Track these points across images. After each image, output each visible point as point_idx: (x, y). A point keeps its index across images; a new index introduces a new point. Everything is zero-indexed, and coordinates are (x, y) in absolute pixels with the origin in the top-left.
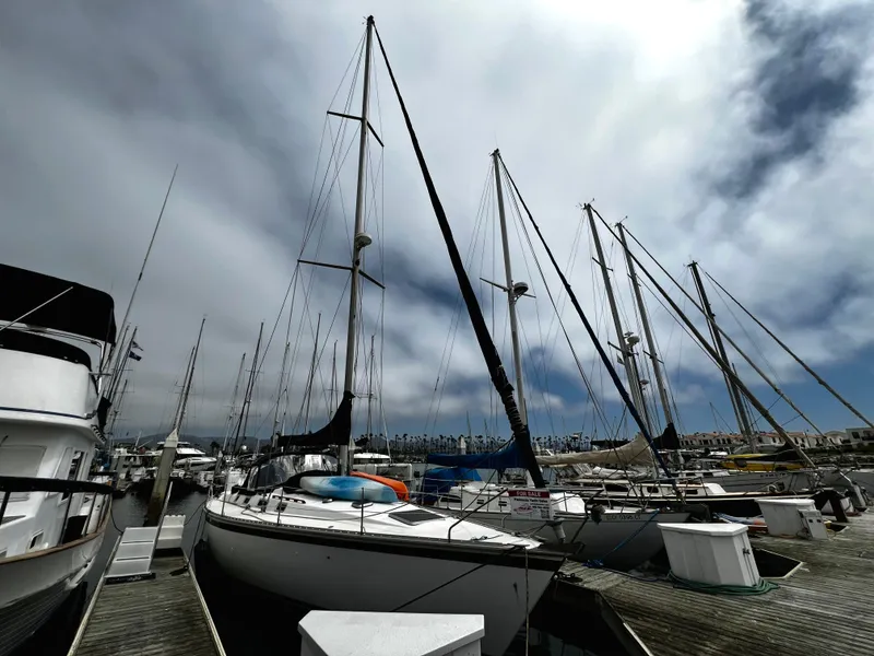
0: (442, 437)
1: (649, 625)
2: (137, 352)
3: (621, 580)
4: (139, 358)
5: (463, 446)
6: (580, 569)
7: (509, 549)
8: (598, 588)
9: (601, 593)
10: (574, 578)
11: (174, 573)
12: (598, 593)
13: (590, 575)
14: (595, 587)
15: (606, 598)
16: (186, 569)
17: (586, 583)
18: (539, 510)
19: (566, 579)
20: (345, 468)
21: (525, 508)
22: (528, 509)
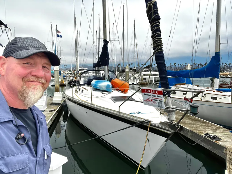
4: (61, 37)
5: (189, 68)
6: (226, 133)
7: (142, 121)
8: (228, 146)
9: (227, 149)
10: (215, 138)
11: (50, 111)
12: (226, 148)
13: (230, 138)
14: (226, 145)
15: (228, 152)
16: (55, 110)
17: (222, 141)
18: (157, 102)
19: (210, 137)
20: (107, 77)
21: (150, 100)
22: (151, 101)
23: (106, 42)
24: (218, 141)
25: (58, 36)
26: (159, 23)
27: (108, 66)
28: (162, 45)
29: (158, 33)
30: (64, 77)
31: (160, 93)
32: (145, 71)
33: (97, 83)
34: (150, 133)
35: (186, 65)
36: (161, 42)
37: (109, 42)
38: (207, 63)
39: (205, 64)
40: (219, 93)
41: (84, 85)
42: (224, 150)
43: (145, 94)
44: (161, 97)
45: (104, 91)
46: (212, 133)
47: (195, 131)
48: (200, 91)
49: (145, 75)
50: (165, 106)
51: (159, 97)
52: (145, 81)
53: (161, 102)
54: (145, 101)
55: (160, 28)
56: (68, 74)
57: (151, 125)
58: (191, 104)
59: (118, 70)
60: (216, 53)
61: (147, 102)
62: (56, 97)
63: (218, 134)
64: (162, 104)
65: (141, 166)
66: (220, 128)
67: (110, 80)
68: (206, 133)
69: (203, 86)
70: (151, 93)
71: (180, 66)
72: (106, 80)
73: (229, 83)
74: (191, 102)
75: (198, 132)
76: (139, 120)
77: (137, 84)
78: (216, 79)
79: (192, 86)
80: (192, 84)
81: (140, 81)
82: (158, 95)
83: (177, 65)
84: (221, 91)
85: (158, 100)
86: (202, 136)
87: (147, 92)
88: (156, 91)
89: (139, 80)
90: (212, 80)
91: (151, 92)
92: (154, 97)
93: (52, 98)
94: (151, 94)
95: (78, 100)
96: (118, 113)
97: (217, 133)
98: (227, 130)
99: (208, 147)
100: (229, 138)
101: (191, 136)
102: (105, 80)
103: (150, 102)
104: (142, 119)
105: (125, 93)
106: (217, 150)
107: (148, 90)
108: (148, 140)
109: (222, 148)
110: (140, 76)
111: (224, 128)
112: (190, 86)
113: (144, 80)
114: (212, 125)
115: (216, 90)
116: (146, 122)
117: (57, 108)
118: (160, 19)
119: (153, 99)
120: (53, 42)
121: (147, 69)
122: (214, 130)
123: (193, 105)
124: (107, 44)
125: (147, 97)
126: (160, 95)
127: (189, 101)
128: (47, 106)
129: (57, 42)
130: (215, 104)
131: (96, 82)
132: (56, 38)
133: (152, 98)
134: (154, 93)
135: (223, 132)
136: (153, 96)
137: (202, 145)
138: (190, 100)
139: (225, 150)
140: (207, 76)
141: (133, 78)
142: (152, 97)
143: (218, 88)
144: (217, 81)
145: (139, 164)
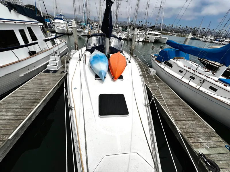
11: (61, 73)
20: (108, 51)
23: (109, 3)
30: (92, 28)
32: (150, 31)
37: (113, 3)
38: (196, 27)
39: (194, 28)
40: (222, 85)
49: (149, 34)
52: (148, 40)
66: (213, 134)
77: (142, 41)
81: (144, 38)
83: (174, 26)
84: (226, 84)
98: (221, 140)
110: (145, 34)
113: (147, 38)
121: (152, 29)
124: (111, 6)
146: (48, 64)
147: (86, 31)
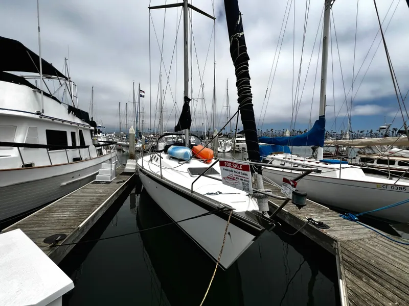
0: (294, 131)
1: (370, 290)
2: (142, 94)
3: (369, 235)
4: (144, 97)
5: (288, 134)
6: (334, 218)
7: (221, 207)
8: (339, 238)
9: (339, 243)
10: (321, 225)
11: (118, 183)
12: (336, 241)
13: (340, 225)
14: (336, 236)
15: (340, 248)
16: (124, 181)
17: (330, 230)
18: (241, 181)
19: (314, 224)
20: (187, 143)
21: (231, 178)
22: (233, 179)
23: (187, 100)
24: (325, 230)
25: (141, 96)
26: (248, 65)
27: (189, 129)
28: (252, 97)
29: (245, 79)
30: (146, 142)
31: (245, 168)
32: (238, 137)
33: (175, 150)
34: (231, 225)
35: (284, 131)
36: (250, 92)
37: (191, 100)
38: (306, 130)
39: (305, 132)
40: (323, 165)
41: (161, 151)
42: (333, 243)
43: (224, 169)
44: (246, 175)
45: (180, 160)
46: (316, 218)
47: (294, 214)
48: (310, 169)
49: (238, 142)
50: (252, 189)
51: (243, 174)
52: (238, 149)
53: (247, 183)
54: (224, 178)
55: (249, 73)
56: (151, 138)
57: (232, 215)
58: (294, 189)
59: (208, 136)
60: (320, 117)
61: (227, 180)
62: (128, 165)
63: (324, 219)
64: (249, 186)
65: (219, 264)
66: (326, 210)
67: (191, 147)
68: (309, 217)
69: (305, 156)
70: (232, 167)
71: (277, 132)
72: (187, 146)
73: (333, 153)
74: (294, 186)
75: (298, 215)
76: (217, 205)
77: (229, 152)
78: (320, 148)
79: (291, 155)
80: (291, 153)
82: (243, 172)
83: (274, 131)
84: (327, 163)
85: (242, 178)
86: (303, 222)
87: (226, 166)
88: (239, 165)
89: (231, 147)
90: (314, 149)
91: (232, 165)
92: (236, 174)
93: (125, 165)
94: (233, 169)
95: (149, 172)
96: (190, 193)
97: (323, 217)
98: (335, 213)
99: (312, 237)
100: (338, 225)
101: (290, 220)
102: (185, 146)
103: (231, 181)
104: (221, 203)
105: (207, 163)
106: (324, 242)
107: (229, 162)
108: (229, 233)
109: (331, 240)
110: (233, 143)
111: (331, 211)
112: (289, 156)
113: (237, 147)
114: (316, 205)
115: (320, 161)
116: (226, 210)
117: (127, 179)
118: (249, 59)
119: (236, 177)
120: (134, 103)
121: (241, 135)
122: (319, 213)
123: (297, 192)
124: (189, 102)
125: (228, 174)
126: (246, 172)
127: (290, 184)
128: (116, 176)
129: (139, 102)
130: (320, 179)
131: (173, 149)
132: (139, 99)
133: (234, 176)
134: (236, 168)
135: (330, 216)
136: (236, 172)
137: (304, 233)
138: (292, 183)
139: (335, 244)
140: (308, 145)
141: (225, 145)
142: (234, 173)
143: (322, 159)
144: (321, 151)
145: (217, 261)
146: (97, 173)
147: (139, 145)
